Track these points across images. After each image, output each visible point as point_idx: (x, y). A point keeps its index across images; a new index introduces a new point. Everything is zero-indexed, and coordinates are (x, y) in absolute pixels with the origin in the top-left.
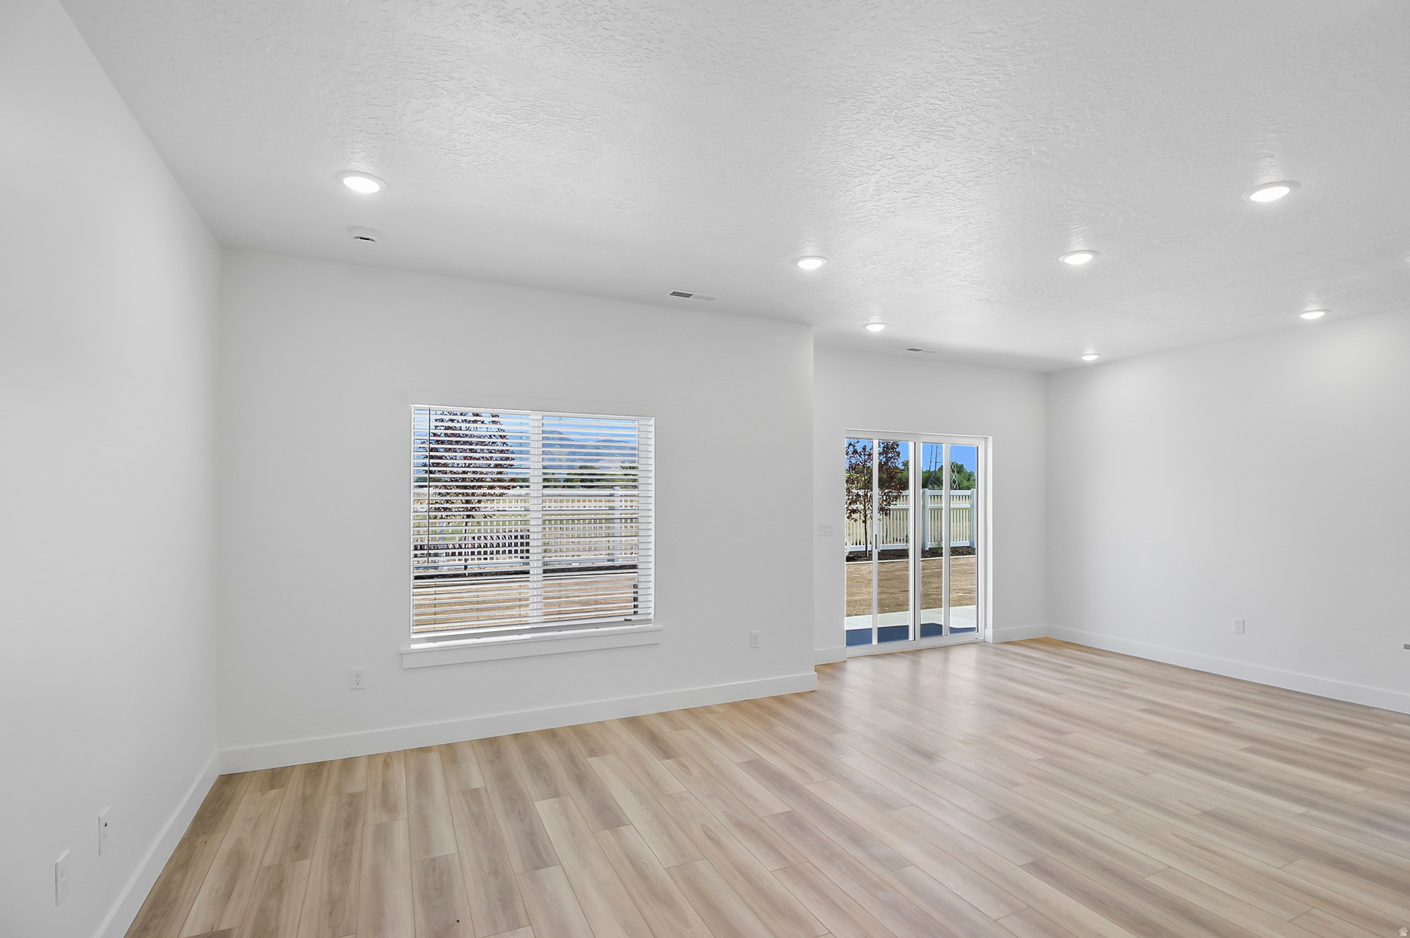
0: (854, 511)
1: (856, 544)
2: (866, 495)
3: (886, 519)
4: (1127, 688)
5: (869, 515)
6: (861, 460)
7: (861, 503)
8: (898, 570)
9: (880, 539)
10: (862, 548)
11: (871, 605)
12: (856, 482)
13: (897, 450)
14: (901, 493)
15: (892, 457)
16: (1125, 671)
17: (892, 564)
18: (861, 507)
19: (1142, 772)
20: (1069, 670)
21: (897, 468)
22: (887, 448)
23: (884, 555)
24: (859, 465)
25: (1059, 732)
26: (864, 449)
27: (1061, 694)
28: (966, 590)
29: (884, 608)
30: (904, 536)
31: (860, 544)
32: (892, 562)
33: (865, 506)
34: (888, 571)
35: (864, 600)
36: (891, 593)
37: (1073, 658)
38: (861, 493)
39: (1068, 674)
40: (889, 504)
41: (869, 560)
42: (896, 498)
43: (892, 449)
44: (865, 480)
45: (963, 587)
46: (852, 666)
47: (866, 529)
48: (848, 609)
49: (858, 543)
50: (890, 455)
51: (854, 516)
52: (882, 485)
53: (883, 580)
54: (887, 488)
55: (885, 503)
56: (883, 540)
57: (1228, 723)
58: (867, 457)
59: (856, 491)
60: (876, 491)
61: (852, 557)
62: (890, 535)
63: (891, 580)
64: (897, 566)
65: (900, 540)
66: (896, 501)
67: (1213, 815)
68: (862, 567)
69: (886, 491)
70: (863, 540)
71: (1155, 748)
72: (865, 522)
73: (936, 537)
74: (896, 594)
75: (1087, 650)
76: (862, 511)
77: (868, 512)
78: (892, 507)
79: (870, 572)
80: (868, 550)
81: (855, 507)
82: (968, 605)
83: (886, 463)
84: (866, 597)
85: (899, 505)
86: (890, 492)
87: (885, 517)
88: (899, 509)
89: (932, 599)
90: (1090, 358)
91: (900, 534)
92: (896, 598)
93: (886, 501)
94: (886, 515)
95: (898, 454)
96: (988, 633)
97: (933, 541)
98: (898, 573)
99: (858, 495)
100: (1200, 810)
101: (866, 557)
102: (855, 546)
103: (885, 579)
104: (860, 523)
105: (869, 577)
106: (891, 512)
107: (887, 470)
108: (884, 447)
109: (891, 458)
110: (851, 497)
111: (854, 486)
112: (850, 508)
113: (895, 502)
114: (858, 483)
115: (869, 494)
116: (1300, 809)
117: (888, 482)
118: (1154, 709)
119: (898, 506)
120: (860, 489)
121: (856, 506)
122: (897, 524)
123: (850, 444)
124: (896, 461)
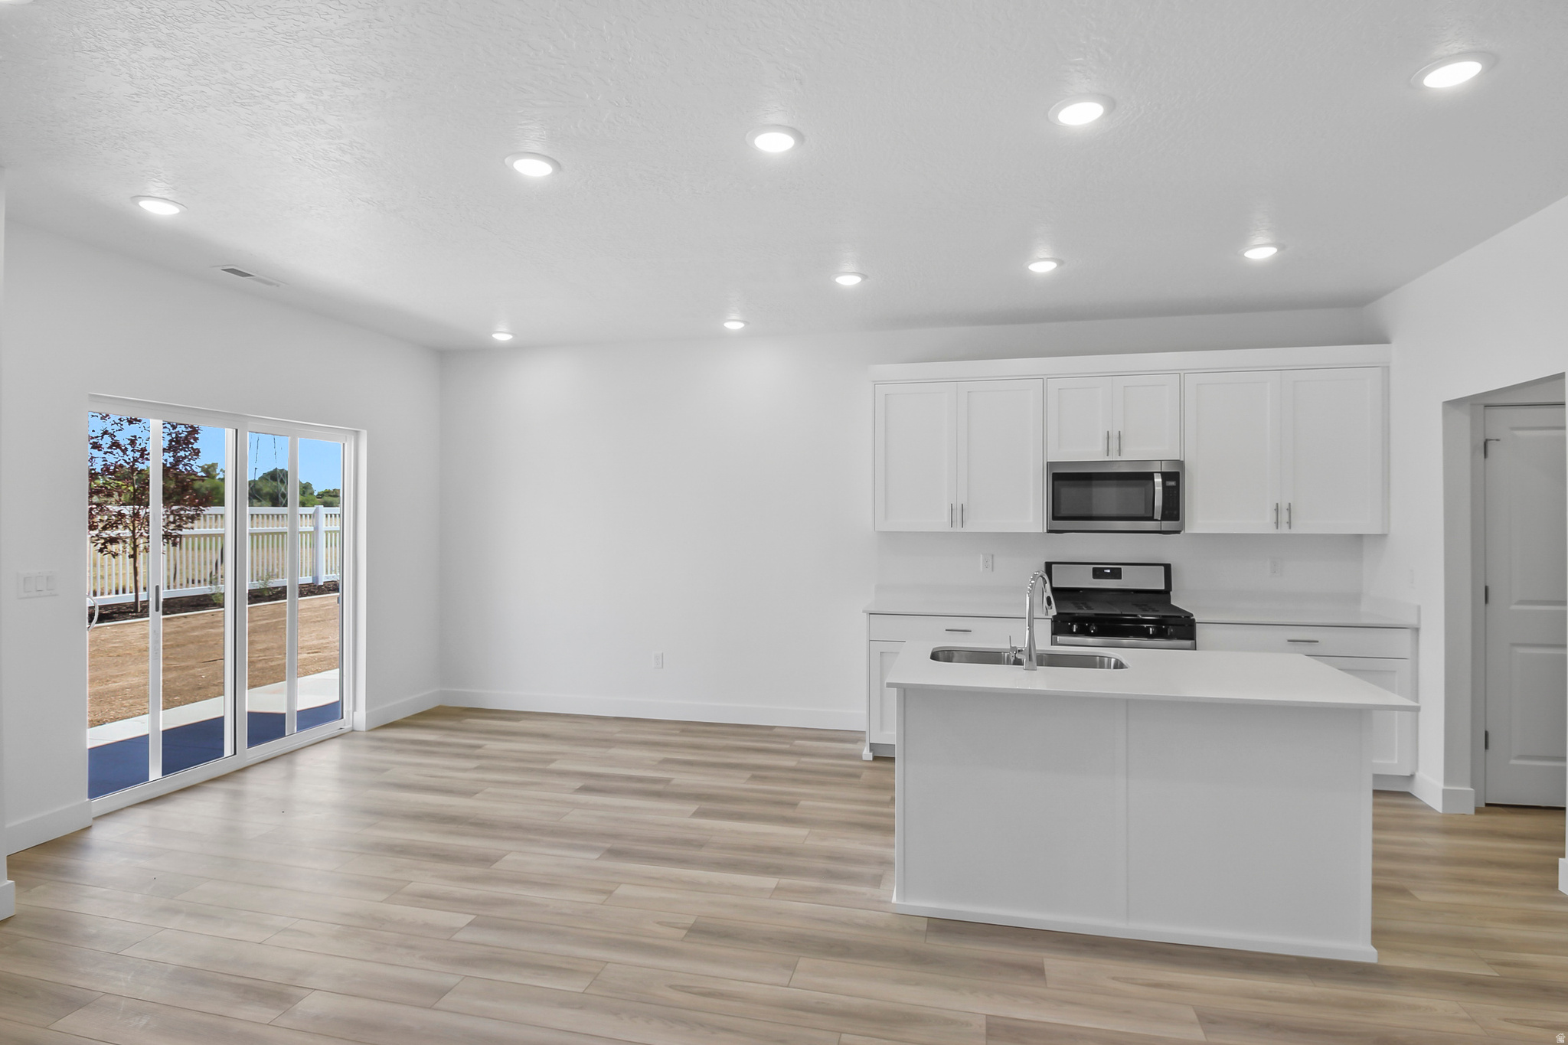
0: (113, 540)
1: (117, 593)
2: (136, 515)
3: (175, 550)
4: (552, 761)
5: (142, 546)
6: (126, 458)
7: (126, 527)
8: (194, 629)
9: (162, 585)
10: (128, 598)
11: (145, 695)
12: (116, 494)
13: (195, 446)
14: (201, 510)
15: (186, 457)
16: (545, 736)
17: (184, 620)
18: (128, 533)
19: (604, 892)
20: (478, 751)
21: (195, 474)
22: (177, 442)
23: (172, 606)
24: (121, 466)
25: (486, 860)
26: (133, 442)
27: (476, 793)
28: (310, 648)
29: (173, 698)
30: (205, 574)
31: (124, 592)
32: (185, 617)
33: (133, 532)
34: (178, 632)
35: (131, 687)
36: (183, 669)
37: (480, 732)
38: (127, 510)
39: (479, 757)
40: (180, 527)
41: (141, 617)
42: (193, 518)
43: (185, 444)
44: (135, 491)
45: (306, 644)
46: (102, 834)
47: (135, 569)
48: (97, 708)
49: (121, 591)
50: (182, 454)
51: (113, 548)
52: (168, 498)
53: (172, 647)
54: (177, 503)
55: (172, 526)
56: (169, 583)
57: (667, 781)
58: (138, 455)
59: (116, 509)
60: (156, 509)
61: (109, 614)
62: (181, 573)
63: (184, 645)
64: (194, 622)
65: (199, 582)
66: (192, 522)
67: (700, 931)
68: (128, 629)
69: (174, 508)
70: (130, 584)
71: (608, 846)
72: (134, 556)
73: (260, 574)
74: (193, 668)
75: (496, 715)
76: (128, 540)
77: (140, 541)
78: (184, 532)
79: (145, 637)
80: (140, 599)
81: (113, 533)
82: (318, 672)
83: (174, 465)
84: (135, 680)
85: (199, 528)
86: (182, 509)
87: (172, 548)
88: (196, 536)
89: (258, 670)
90: (502, 337)
91: (200, 571)
92: (194, 676)
93: (174, 522)
94: (174, 544)
95: (197, 452)
96: (357, 716)
97: (255, 578)
98: (196, 634)
99: (120, 515)
100: (684, 928)
101: (136, 611)
102: (113, 595)
103: (172, 645)
104: (124, 558)
105: (142, 645)
106: (184, 540)
107: (176, 475)
108: (171, 441)
109: (184, 458)
110: (106, 518)
111: (113, 499)
112: (104, 535)
113: (190, 525)
114: (120, 495)
115: (142, 513)
116: (770, 882)
117: (178, 495)
118: (593, 785)
119: (196, 531)
120: (123, 505)
121: (119, 531)
122: (193, 557)
123: (105, 433)
124: (192, 462)
